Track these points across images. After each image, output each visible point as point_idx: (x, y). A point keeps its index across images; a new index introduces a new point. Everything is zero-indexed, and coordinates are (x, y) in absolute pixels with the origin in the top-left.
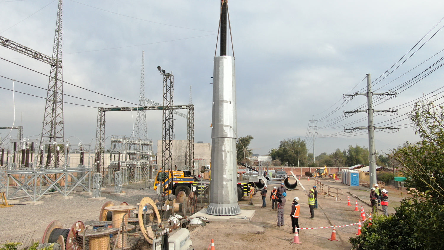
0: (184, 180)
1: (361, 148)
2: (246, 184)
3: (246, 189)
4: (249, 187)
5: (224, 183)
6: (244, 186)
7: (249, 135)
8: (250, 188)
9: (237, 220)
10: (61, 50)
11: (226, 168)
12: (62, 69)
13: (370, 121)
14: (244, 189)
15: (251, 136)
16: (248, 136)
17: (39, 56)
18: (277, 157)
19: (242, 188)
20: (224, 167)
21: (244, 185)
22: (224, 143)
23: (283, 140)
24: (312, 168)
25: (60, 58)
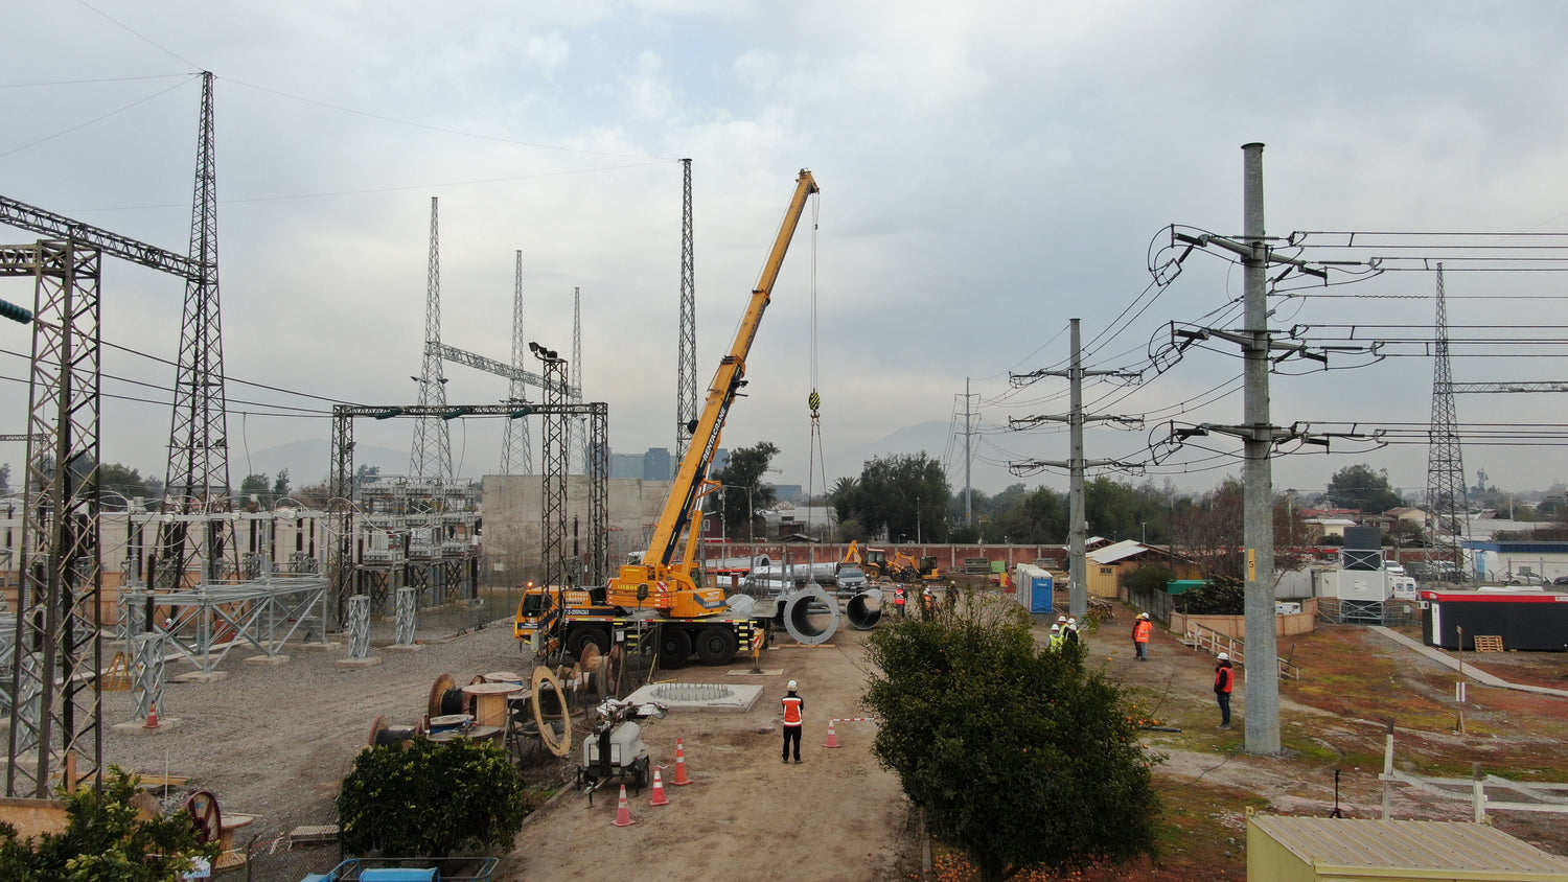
0: (592, 613)
1: (1114, 483)
2: (744, 621)
3: (746, 635)
4: (752, 628)
6: (741, 628)
7: (766, 440)
8: (753, 631)
9: (722, 708)
10: (213, 231)
12: (218, 287)
13: (1077, 447)
14: (741, 635)
15: (771, 444)
16: (761, 446)
17: (161, 259)
18: (853, 512)
19: (736, 631)
23: (871, 458)
24: (956, 549)
25: (210, 256)
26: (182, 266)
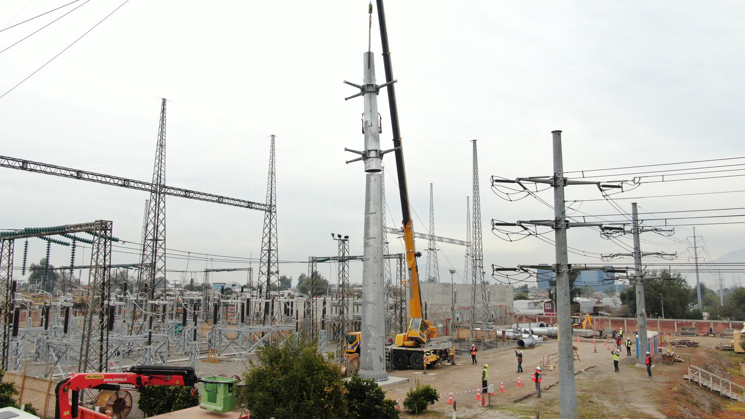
12: (276, 214)
24: (677, 322)
25: (273, 202)
26: (263, 207)
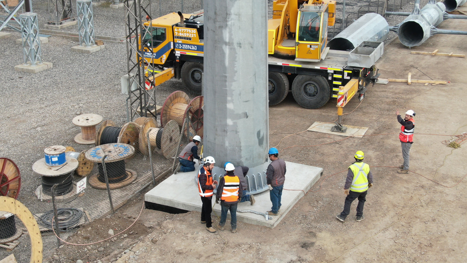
2: (340, 69)
3: (340, 83)
4: (346, 77)
5: (230, 122)
6: (335, 76)
11: (232, 88)
14: (335, 83)
19: (330, 78)
20: (227, 83)
21: (335, 72)
22: (229, 23)
